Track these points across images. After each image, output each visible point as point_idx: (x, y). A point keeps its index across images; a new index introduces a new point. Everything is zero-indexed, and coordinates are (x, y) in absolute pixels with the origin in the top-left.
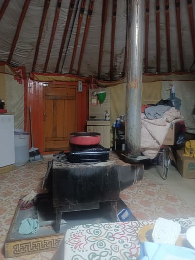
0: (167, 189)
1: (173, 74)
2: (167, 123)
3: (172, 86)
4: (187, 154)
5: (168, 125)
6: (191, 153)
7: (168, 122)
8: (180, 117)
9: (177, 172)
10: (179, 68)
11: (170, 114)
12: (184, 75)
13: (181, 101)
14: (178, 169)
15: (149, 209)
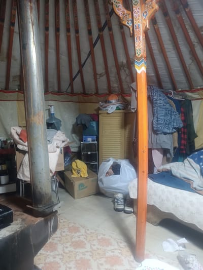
0: (66, 219)
1: (50, 94)
2: (57, 149)
3: (51, 106)
4: (75, 175)
5: (58, 150)
6: (78, 173)
7: (58, 147)
8: (66, 141)
9: (67, 194)
10: (56, 89)
11: (58, 138)
12: (61, 96)
13: (60, 121)
14: (67, 191)
15: (57, 253)
